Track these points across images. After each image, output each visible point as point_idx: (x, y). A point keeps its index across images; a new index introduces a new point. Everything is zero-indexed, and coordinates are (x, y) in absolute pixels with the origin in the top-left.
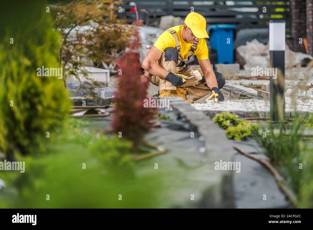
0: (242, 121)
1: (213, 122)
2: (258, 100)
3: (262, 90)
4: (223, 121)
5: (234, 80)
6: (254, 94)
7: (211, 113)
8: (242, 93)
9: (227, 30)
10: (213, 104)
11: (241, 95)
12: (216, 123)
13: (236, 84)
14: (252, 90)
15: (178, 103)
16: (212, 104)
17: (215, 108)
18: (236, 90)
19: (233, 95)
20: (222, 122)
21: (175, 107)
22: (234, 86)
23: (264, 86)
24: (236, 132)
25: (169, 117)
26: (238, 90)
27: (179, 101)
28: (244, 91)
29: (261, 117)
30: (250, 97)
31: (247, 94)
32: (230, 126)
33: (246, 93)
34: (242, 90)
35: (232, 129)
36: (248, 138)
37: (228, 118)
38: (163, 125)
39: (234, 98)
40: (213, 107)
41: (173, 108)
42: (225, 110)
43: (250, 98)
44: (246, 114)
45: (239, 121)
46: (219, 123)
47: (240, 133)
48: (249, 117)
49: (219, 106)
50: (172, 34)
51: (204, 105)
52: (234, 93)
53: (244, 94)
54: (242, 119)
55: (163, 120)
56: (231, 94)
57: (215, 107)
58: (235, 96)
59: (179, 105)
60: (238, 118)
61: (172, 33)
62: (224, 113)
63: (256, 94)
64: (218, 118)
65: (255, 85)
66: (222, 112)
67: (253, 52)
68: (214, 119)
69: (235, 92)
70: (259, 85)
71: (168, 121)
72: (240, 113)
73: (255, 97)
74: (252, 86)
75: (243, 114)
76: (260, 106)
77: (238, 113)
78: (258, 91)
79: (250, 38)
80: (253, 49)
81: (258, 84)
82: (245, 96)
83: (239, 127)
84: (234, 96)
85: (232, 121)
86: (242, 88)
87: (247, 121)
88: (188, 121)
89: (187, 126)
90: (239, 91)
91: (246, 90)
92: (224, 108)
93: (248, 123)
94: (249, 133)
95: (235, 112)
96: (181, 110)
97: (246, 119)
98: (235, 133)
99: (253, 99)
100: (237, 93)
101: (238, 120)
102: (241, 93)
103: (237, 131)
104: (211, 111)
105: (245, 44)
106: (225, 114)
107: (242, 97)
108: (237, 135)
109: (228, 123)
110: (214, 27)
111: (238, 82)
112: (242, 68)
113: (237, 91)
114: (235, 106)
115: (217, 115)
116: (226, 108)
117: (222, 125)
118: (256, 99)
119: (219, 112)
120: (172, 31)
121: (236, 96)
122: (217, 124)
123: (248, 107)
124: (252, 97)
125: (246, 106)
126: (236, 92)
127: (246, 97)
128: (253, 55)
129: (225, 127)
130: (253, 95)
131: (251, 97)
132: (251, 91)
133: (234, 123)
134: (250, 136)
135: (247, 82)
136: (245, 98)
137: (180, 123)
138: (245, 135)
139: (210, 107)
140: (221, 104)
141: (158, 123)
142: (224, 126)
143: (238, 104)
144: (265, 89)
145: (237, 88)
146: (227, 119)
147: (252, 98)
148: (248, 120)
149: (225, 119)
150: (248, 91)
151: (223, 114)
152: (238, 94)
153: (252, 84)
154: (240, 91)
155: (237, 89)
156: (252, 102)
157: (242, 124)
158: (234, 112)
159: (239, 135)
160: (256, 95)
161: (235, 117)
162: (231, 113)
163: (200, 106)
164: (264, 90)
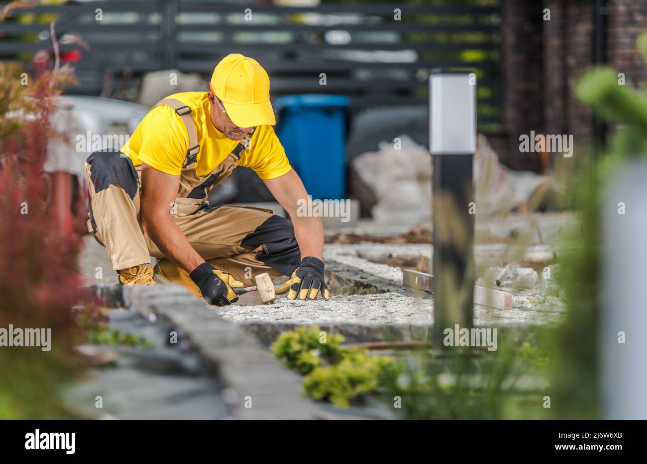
0: (354, 353)
1: (272, 356)
2: (404, 298)
3: (418, 270)
4: (299, 352)
5: (342, 243)
6: (396, 282)
7: (269, 330)
8: (362, 278)
9: (327, 111)
10: (278, 308)
11: (358, 285)
12: (280, 357)
13: (345, 255)
14: (389, 270)
15: (170, 300)
16: (275, 308)
17: (283, 319)
18: (343, 271)
19: (337, 284)
20: (298, 356)
21: (162, 310)
22: (341, 259)
23: (422, 260)
24: (335, 382)
25: (142, 340)
26: (349, 270)
27: (176, 295)
28: (367, 273)
29: (408, 340)
30: (383, 288)
31: (375, 280)
32: (320, 365)
33: (372, 278)
34: (362, 271)
35: (324, 372)
36: (371, 399)
37: (313, 344)
38: (123, 361)
39: (339, 293)
40: (277, 317)
41: (157, 315)
42: (311, 322)
43: (383, 292)
44: (365, 332)
45: (347, 352)
46: (291, 359)
47: (345, 383)
48: (374, 340)
49: (293, 314)
50: (180, 115)
51: (251, 311)
52: (339, 279)
53: (366, 282)
54: (354, 347)
55: (126, 348)
56: (331, 282)
57: (282, 315)
58: (342, 286)
59: (176, 306)
60: (343, 343)
61: (180, 111)
62: (303, 330)
63: (400, 282)
64: (288, 344)
65: (399, 258)
66: (300, 326)
67: (397, 171)
68: (276, 347)
69: (342, 274)
70: (409, 258)
71: (139, 350)
72: (351, 330)
73: (395, 289)
74: (390, 260)
75: (356, 333)
76: (410, 313)
77: (343, 329)
78: (404, 272)
79: (389, 134)
80: (398, 163)
81: (407, 255)
82: (368, 286)
83: (345, 368)
84: (340, 286)
85: (324, 351)
86: (363, 265)
87: (367, 352)
88: (195, 349)
89: (190, 362)
90: (352, 274)
91: (372, 271)
92: (308, 317)
93: (371, 356)
94: (373, 384)
95: (336, 327)
96: (179, 318)
97: (365, 348)
98: (332, 384)
99: (390, 293)
100: (347, 279)
101: (342, 348)
102: (357, 278)
103: (339, 380)
104: (268, 324)
105: (375, 149)
106: (307, 332)
107: (361, 290)
108: (337, 391)
109: (314, 357)
110: (290, 101)
111: (353, 249)
112: (365, 213)
113: (348, 274)
114: (339, 311)
115: (284, 335)
116: (311, 319)
117: (299, 363)
118: (399, 295)
119: (291, 327)
120: (181, 108)
121: (345, 286)
122: (285, 359)
123: (374, 314)
124: (389, 288)
125: (369, 313)
126: (344, 276)
127: (371, 289)
128: (400, 179)
129: (306, 369)
130: (391, 283)
131: (386, 289)
132: (386, 272)
133: (331, 355)
134: (374, 393)
135: (378, 250)
136: (370, 291)
137: (172, 354)
138: (360, 389)
139: (268, 316)
140: (300, 306)
141: (109, 354)
142: (304, 364)
143: (347, 307)
144: (425, 268)
145: (348, 266)
146: (311, 347)
147: (389, 291)
148: (372, 348)
149: (305, 347)
150: (377, 272)
151: (300, 333)
152: (350, 280)
153: (390, 256)
154: (356, 274)
155: (349, 268)
156: (386, 301)
157: (353, 360)
158: (332, 327)
159: (344, 389)
160: (398, 284)
161: (333, 341)
162: (324, 328)
163: (241, 312)
164: (424, 272)
